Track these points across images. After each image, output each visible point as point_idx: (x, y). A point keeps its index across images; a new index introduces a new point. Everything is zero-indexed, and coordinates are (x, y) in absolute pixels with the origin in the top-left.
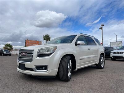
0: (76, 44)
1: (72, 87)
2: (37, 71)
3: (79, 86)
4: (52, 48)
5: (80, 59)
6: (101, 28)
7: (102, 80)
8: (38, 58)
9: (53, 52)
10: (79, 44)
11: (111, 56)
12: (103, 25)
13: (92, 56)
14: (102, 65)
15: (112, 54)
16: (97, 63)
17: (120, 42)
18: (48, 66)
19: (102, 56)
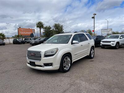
0: (72, 43)
1: (70, 76)
2: (45, 67)
3: (75, 76)
4: (55, 50)
5: (75, 55)
6: (93, 18)
7: (91, 69)
8: (46, 58)
9: (56, 53)
10: (74, 43)
11: (101, 45)
12: (95, 14)
13: (84, 50)
14: (92, 56)
15: (101, 42)
16: (88, 54)
17: (110, 30)
18: (53, 63)
19: (93, 49)
